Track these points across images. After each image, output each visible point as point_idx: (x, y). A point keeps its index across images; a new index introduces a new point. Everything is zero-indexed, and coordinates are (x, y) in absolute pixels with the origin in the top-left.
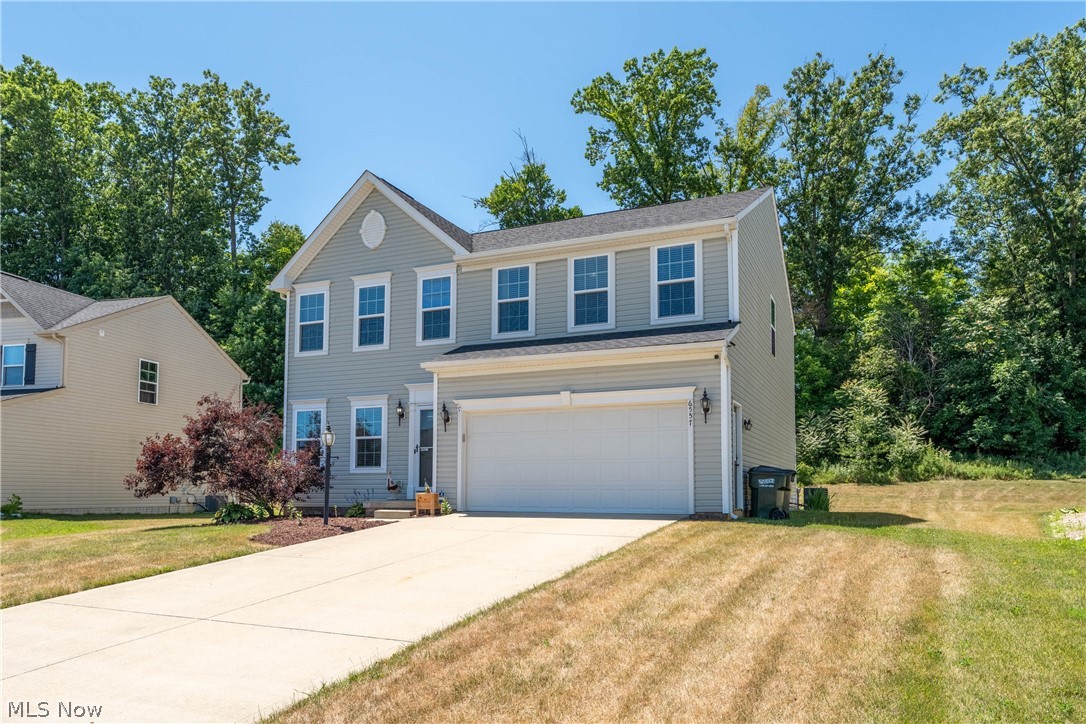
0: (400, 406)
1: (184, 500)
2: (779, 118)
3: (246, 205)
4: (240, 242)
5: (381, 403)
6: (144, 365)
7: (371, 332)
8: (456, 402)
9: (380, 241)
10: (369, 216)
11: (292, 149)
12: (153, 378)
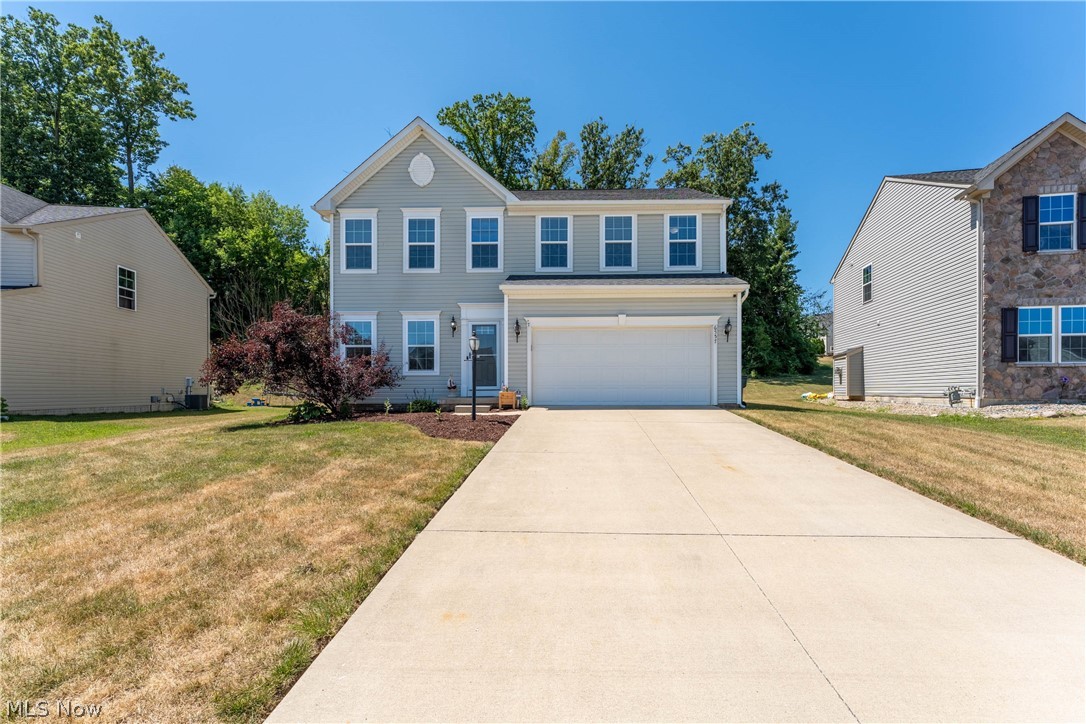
0: (453, 320)
1: (163, 399)
2: (571, 154)
3: (142, 147)
4: (137, 178)
5: (434, 317)
6: (122, 271)
7: (421, 257)
8: (526, 319)
9: (429, 180)
10: (417, 157)
11: (191, 106)
12: (131, 285)
